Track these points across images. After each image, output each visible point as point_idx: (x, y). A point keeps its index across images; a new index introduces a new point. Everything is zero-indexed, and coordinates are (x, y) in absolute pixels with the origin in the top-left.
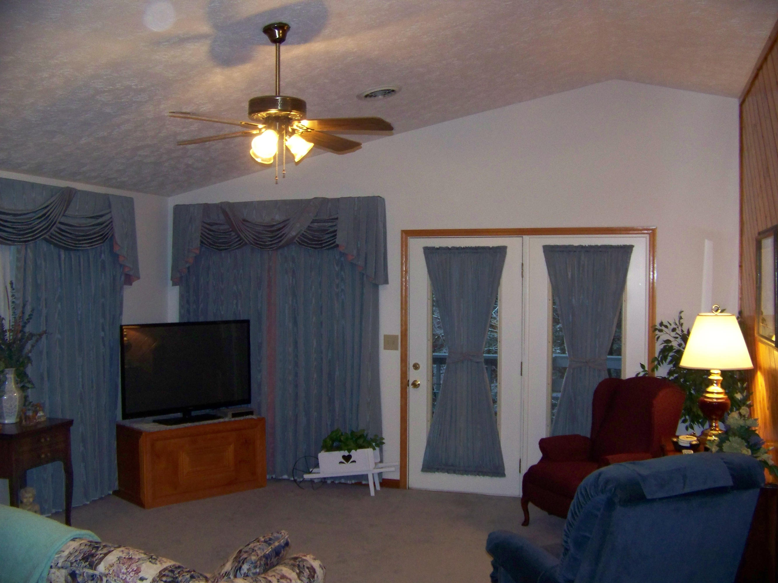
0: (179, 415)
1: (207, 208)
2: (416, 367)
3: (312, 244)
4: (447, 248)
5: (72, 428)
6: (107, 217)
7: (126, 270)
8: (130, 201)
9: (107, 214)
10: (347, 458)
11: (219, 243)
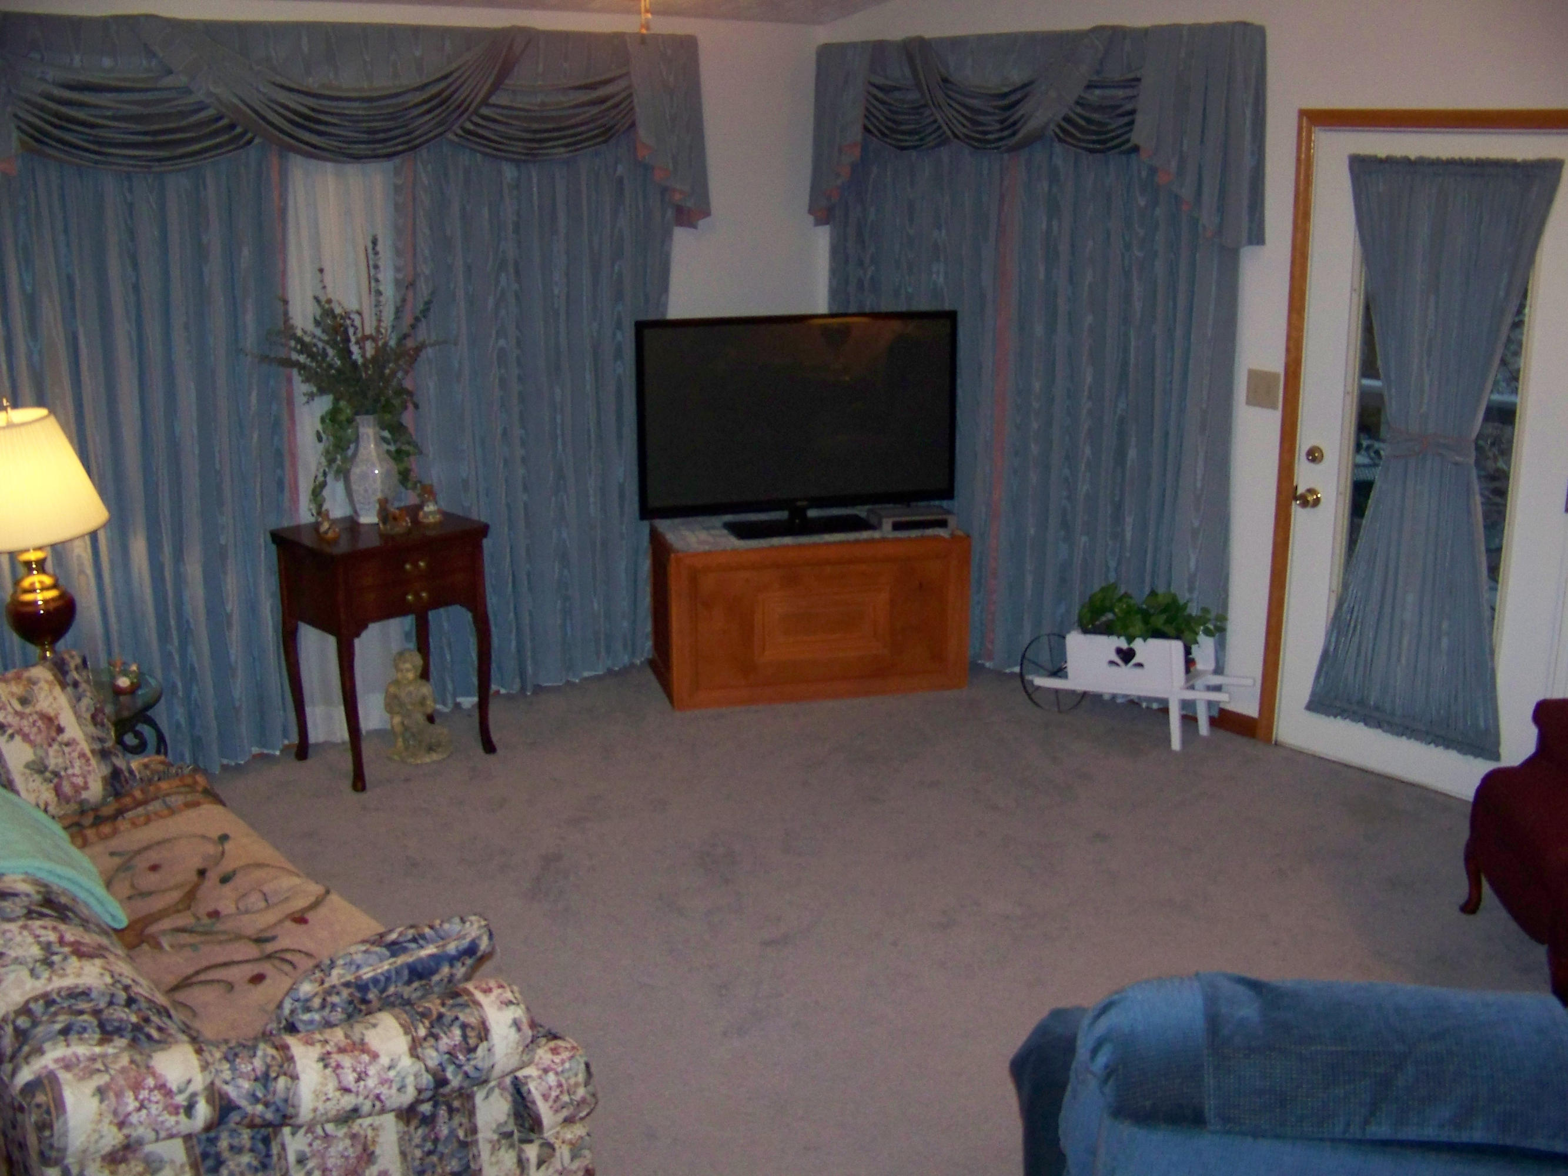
0: (782, 515)
1: (878, 50)
2: (1314, 455)
3: (1084, 141)
4: (1407, 162)
5: (486, 543)
6: (622, 83)
7: (677, 197)
8: (688, 46)
9: (620, 77)
10: (1127, 656)
11: (903, 133)
